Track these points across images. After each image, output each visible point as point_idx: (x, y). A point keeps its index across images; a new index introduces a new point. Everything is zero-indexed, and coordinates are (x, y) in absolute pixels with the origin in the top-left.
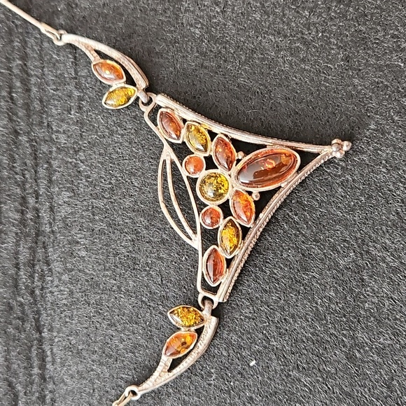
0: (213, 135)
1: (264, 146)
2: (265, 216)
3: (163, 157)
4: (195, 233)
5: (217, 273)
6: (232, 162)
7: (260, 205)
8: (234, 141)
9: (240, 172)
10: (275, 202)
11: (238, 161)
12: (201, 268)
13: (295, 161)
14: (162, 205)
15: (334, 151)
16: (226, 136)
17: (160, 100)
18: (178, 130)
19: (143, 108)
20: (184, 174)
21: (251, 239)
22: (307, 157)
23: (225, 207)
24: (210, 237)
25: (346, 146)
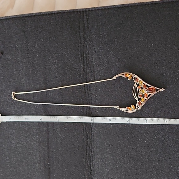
0: (143, 83)
1: (151, 87)
2: (149, 98)
3: (135, 85)
4: (137, 98)
5: (140, 105)
6: (145, 88)
7: (149, 96)
8: (146, 85)
9: (146, 90)
10: (151, 96)
11: (147, 88)
12: (137, 104)
13: (155, 90)
14: (133, 93)
15: (162, 90)
17: (136, 76)
18: (138, 81)
19: (133, 77)
20: (137, 89)
21: (146, 101)
22: (157, 90)
23: (143, 95)
24: (139, 99)
25: (164, 89)
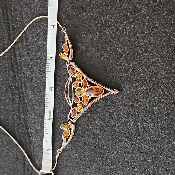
0: (83, 78)
1: (96, 85)
2: (91, 104)
4: (71, 102)
5: (75, 115)
6: (86, 87)
7: (90, 101)
8: (88, 81)
9: (87, 90)
10: (94, 101)
11: (88, 87)
12: (70, 112)
13: (103, 92)
16: (87, 79)
17: (72, 64)
18: (74, 74)
19: (67, 64)
20: (73, 86)
21: (86, 109)
22: (106, 92)
23: (81, 98)
24: (75, 105)
25: (117, 92)
